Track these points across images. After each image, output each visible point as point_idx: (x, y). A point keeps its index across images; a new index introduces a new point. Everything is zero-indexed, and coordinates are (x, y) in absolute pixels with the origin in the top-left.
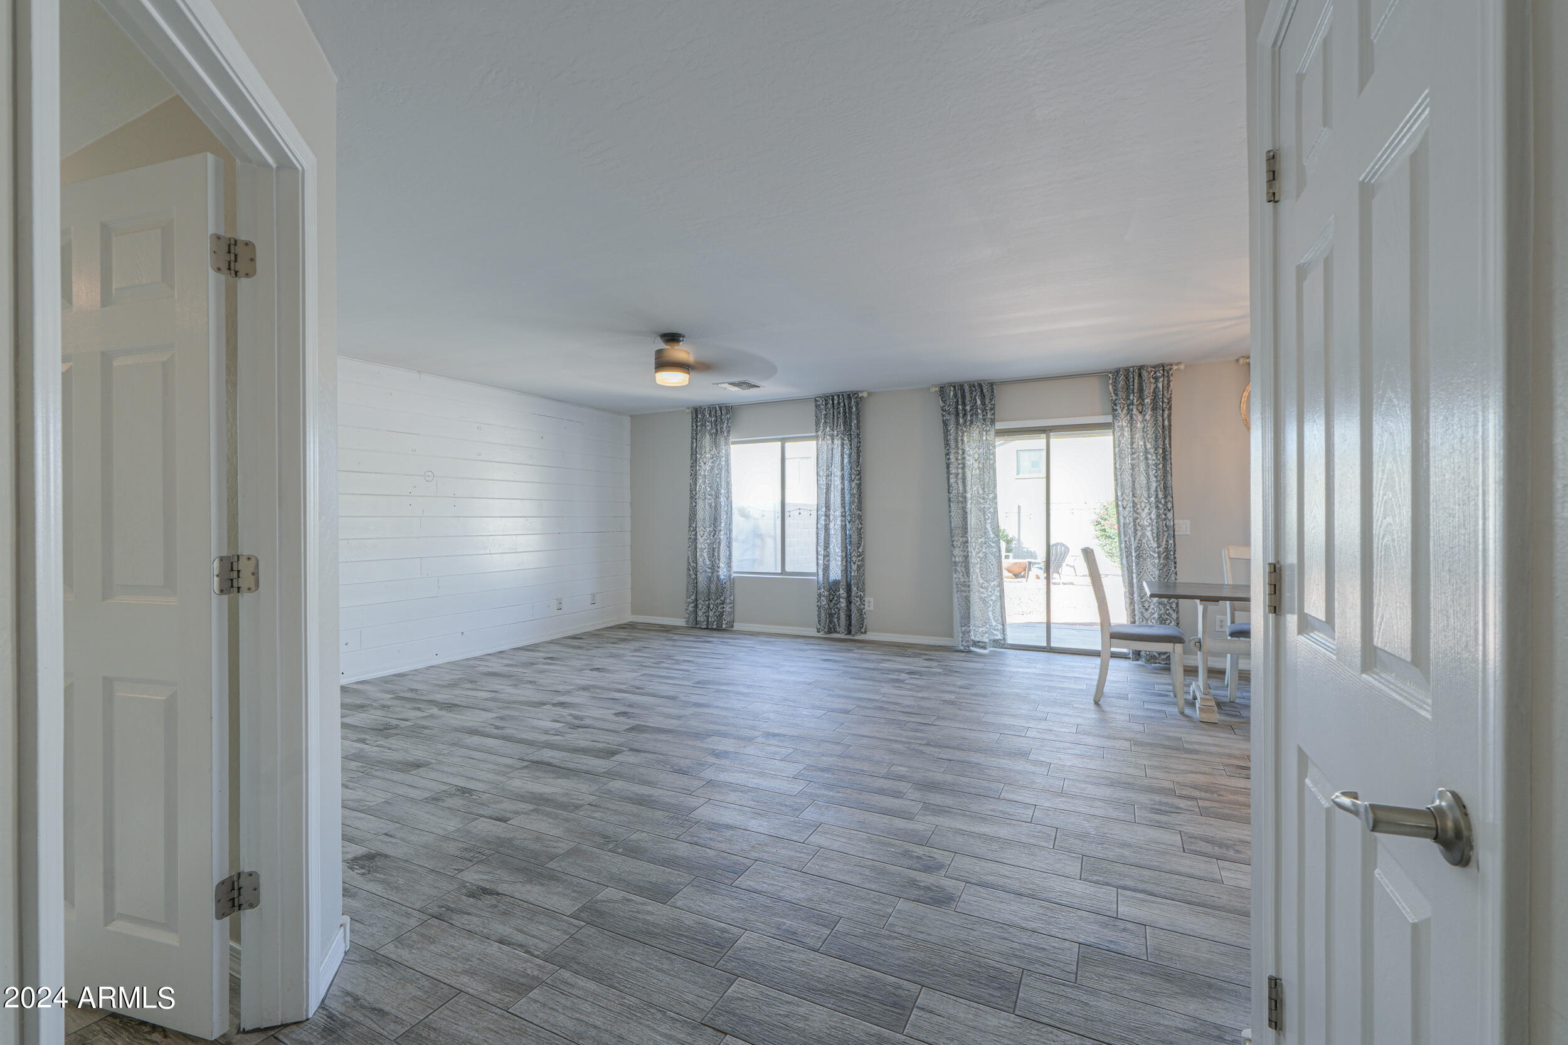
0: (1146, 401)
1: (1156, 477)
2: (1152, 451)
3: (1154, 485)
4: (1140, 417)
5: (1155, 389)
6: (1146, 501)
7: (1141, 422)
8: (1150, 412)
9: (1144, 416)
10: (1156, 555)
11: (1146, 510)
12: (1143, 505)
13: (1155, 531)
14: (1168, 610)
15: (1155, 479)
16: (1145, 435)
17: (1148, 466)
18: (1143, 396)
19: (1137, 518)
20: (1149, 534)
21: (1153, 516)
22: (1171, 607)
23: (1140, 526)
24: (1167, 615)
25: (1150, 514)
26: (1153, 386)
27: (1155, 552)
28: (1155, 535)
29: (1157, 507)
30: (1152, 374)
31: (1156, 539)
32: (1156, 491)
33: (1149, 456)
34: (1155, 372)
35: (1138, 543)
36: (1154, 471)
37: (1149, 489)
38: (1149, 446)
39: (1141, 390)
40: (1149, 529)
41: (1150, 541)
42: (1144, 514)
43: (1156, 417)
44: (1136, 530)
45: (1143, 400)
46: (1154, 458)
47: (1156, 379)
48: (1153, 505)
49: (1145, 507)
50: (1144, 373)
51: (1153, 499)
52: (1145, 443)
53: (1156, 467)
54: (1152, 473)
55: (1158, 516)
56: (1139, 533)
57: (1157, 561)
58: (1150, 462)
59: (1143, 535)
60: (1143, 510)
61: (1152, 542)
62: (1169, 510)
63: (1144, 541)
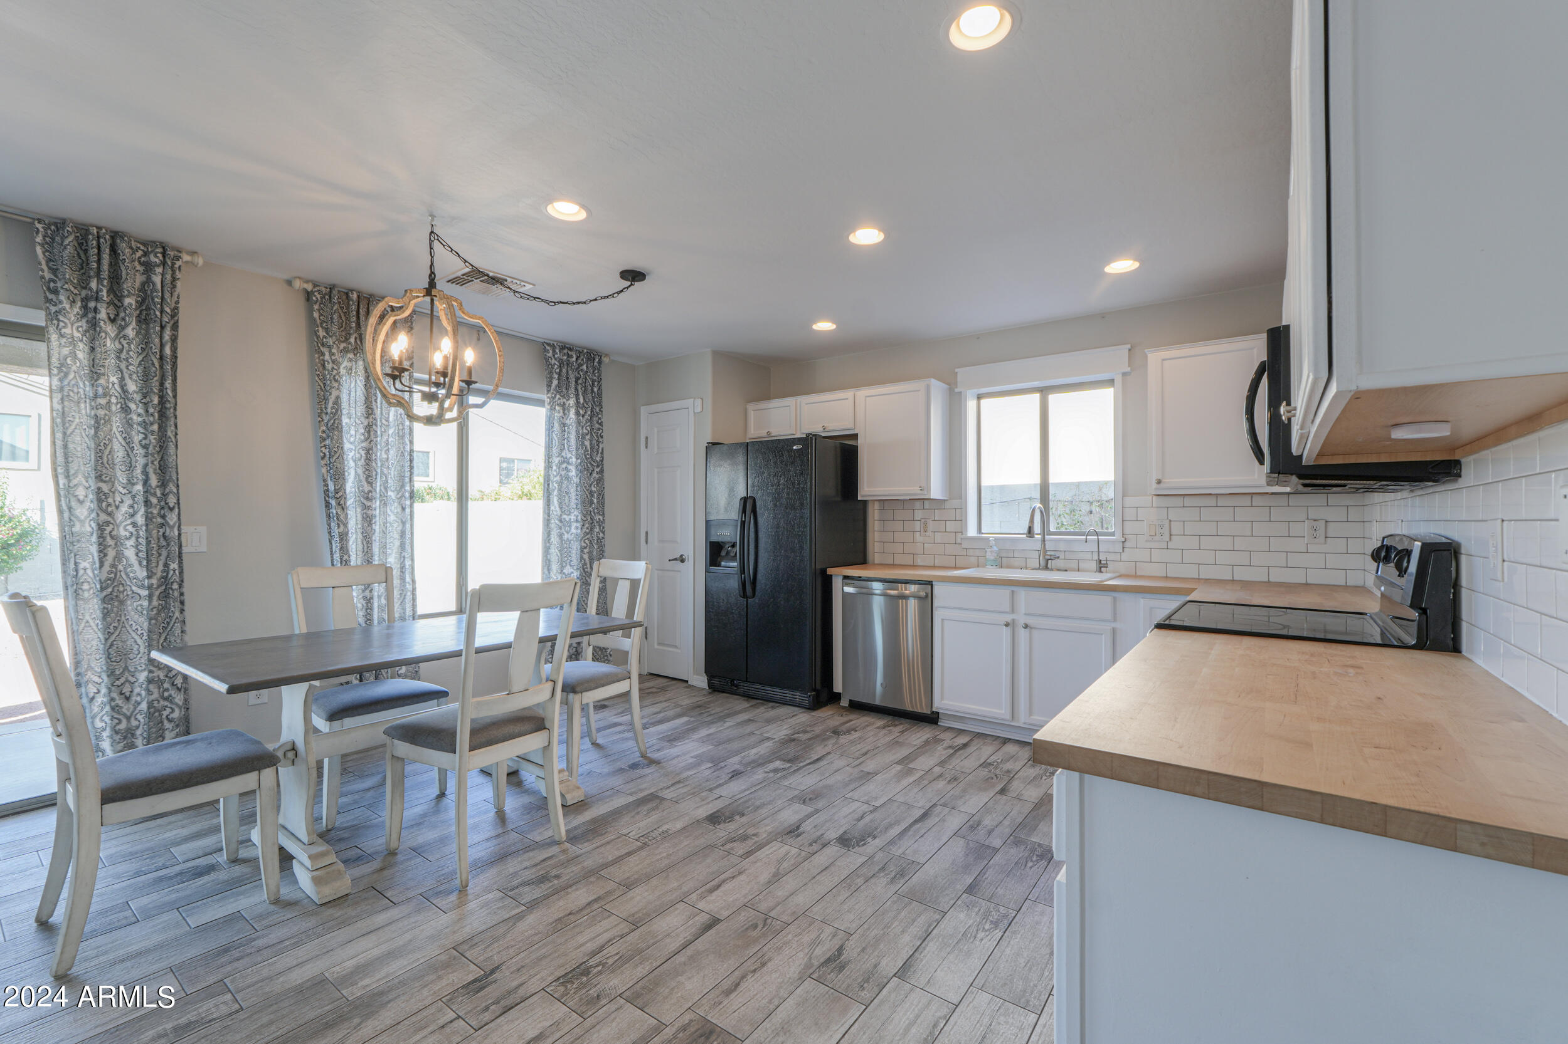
0: (127, 301)
1: (145, 447)
2: (137, 397)
3: (142, 461)
4: (111, 329)
5: (143, 284)
6: (125, 491)
7: (113, 340)
8: (134, 323)
9: (122, 328)
10: (145, 593)
11: (124, 508)
12: (118, 499)
13: (143, 548)
14: (167, 690)
15: (142, 451)
16: (123, 366)
17: (129, 424)
18: (121, 290)
19: (108, 523)
20: (130, 553)
21: (140, 519)
22: (173, 684)
23: (112, 537)
24: (166, 699)
25: (132, 516)
26: (140, 279)
27: (142, 587)
28: (143, 555)
29: (147, 503)
30: (140, 253)
31: (144, 563)
32: (145, 473)
33: (133, 406)
34: (145, 254)
35: (110, 572)
36: (141, 436)
37: (131, 467)
38: (132, 387)
39: (115, 279)
40: (132, 542)
41: (131, 566)
42: (119, 516)
43: (147, 336)
44: (106, 547)
45: (120, 298)
46: (140, 411)
47: (148, 268)
48: (140, 498)
49: (122, 502)
50: (122, 246)
51: (139, 487)
52: (122, 379)
53: (145, 428)
54: (137, 438)
55: (149, 518)
56: (111, 553)
57: (146, 603)
58: (135, 417)
59: (119, 556)
60: (117, 507)
61: (136, 567)
62: (171, 509)
63: (120, 567)
